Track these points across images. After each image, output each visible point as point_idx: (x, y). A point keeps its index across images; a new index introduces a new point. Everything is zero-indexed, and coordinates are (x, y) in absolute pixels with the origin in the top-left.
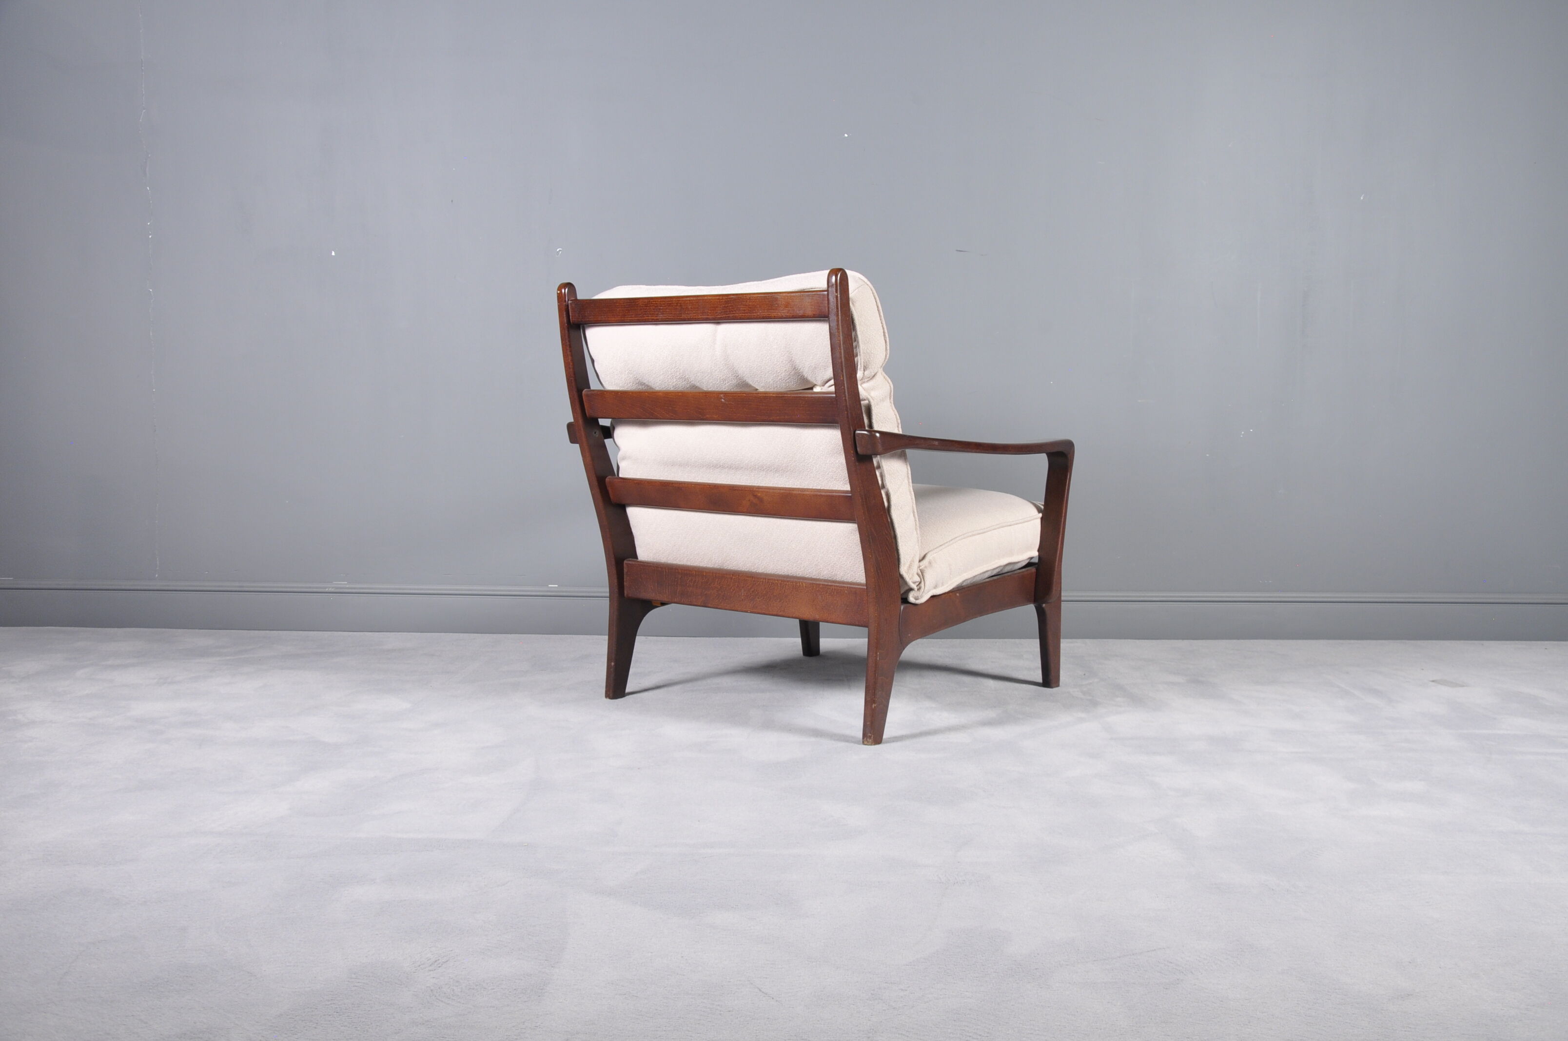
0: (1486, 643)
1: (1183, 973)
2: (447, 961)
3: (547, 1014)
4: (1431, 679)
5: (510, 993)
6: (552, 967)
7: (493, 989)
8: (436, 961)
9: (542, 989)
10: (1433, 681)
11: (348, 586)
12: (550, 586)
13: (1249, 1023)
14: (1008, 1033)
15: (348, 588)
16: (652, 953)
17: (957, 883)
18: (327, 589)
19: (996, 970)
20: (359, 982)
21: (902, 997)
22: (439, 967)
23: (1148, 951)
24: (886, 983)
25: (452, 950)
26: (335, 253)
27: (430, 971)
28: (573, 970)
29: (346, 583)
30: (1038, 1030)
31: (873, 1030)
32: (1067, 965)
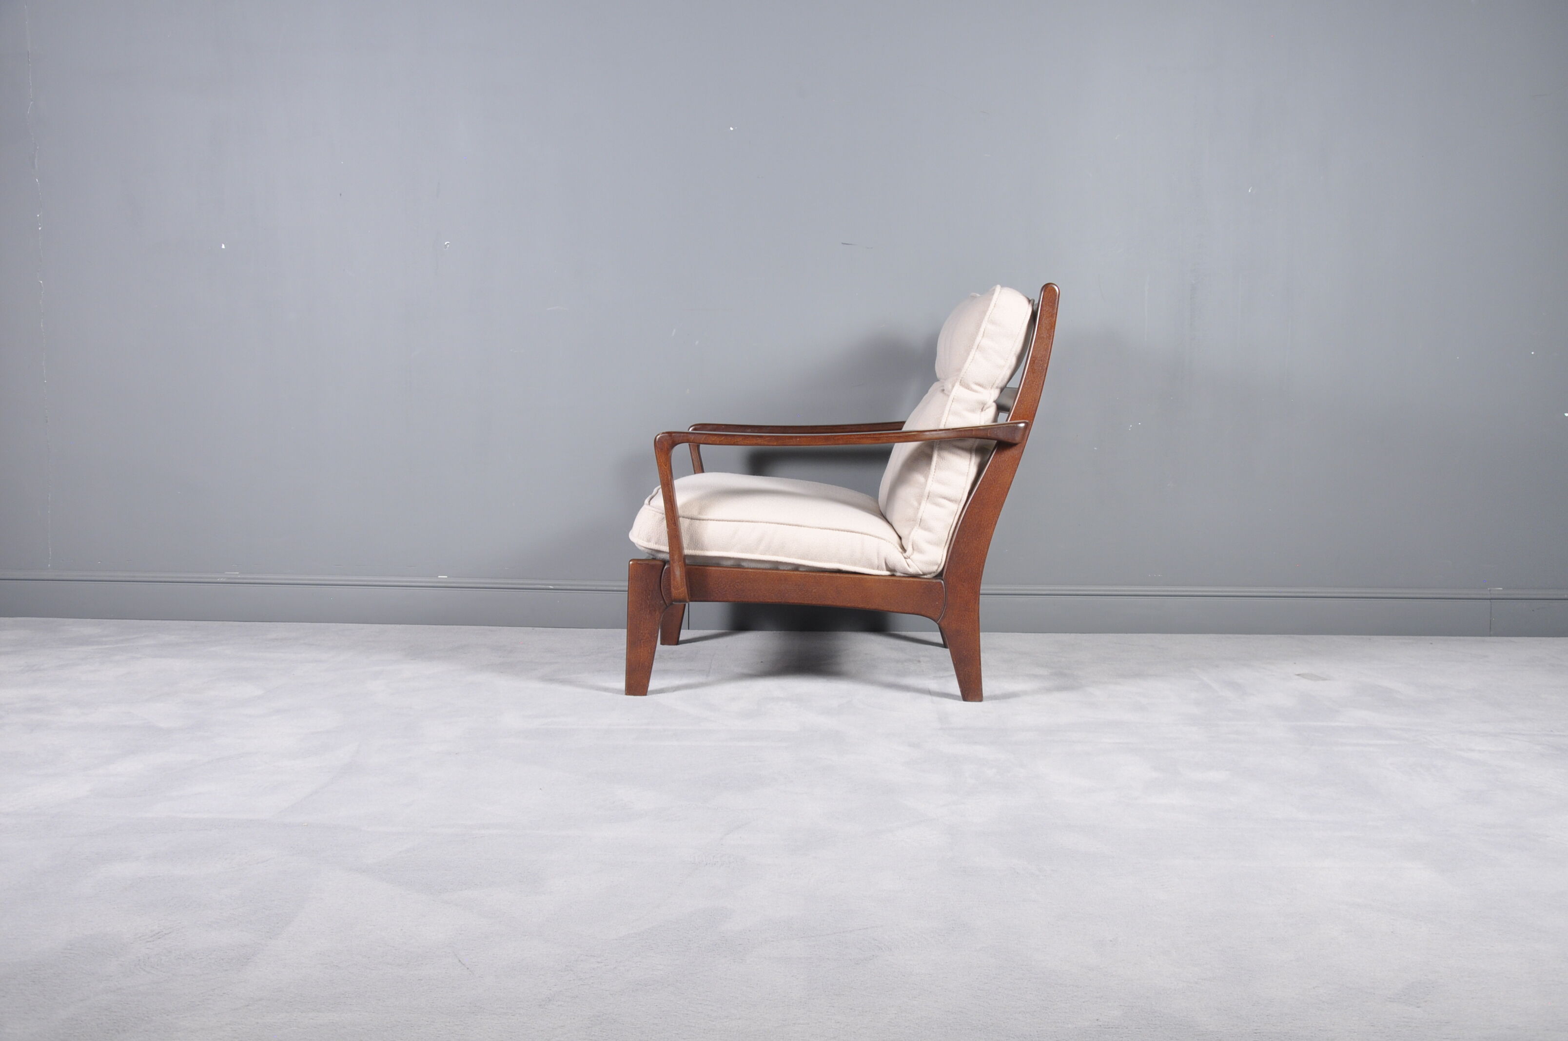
0: (1375, 638)
1: (882, 949)
2: (170, 933)
3: (242, 982)
4: (1297, 673)
5: (216, 963)
6: (271, 938)
7: (202, 959)
8: (159, 933)
9: (248, 959)
10: (1298, 675)
11: (239, 576)
12: (439, 577)
13: (919, 995)
14: (679, 1002)
15: (239, 578)
16: (374, 926)
17: (709, 864)
18: (218, 580)
19: (700, 945)
20: (70, 953)
21: (594, 969)
22: (159, 938)
23: (860, 929)
24: (587, 956)
25: (180, 923)
26: (225, 246)
27: (148, 942)
28: (290, 941)
29: (238, 573)
30: (709, 1001)
31: (549, 998)
32: (772, 941)
